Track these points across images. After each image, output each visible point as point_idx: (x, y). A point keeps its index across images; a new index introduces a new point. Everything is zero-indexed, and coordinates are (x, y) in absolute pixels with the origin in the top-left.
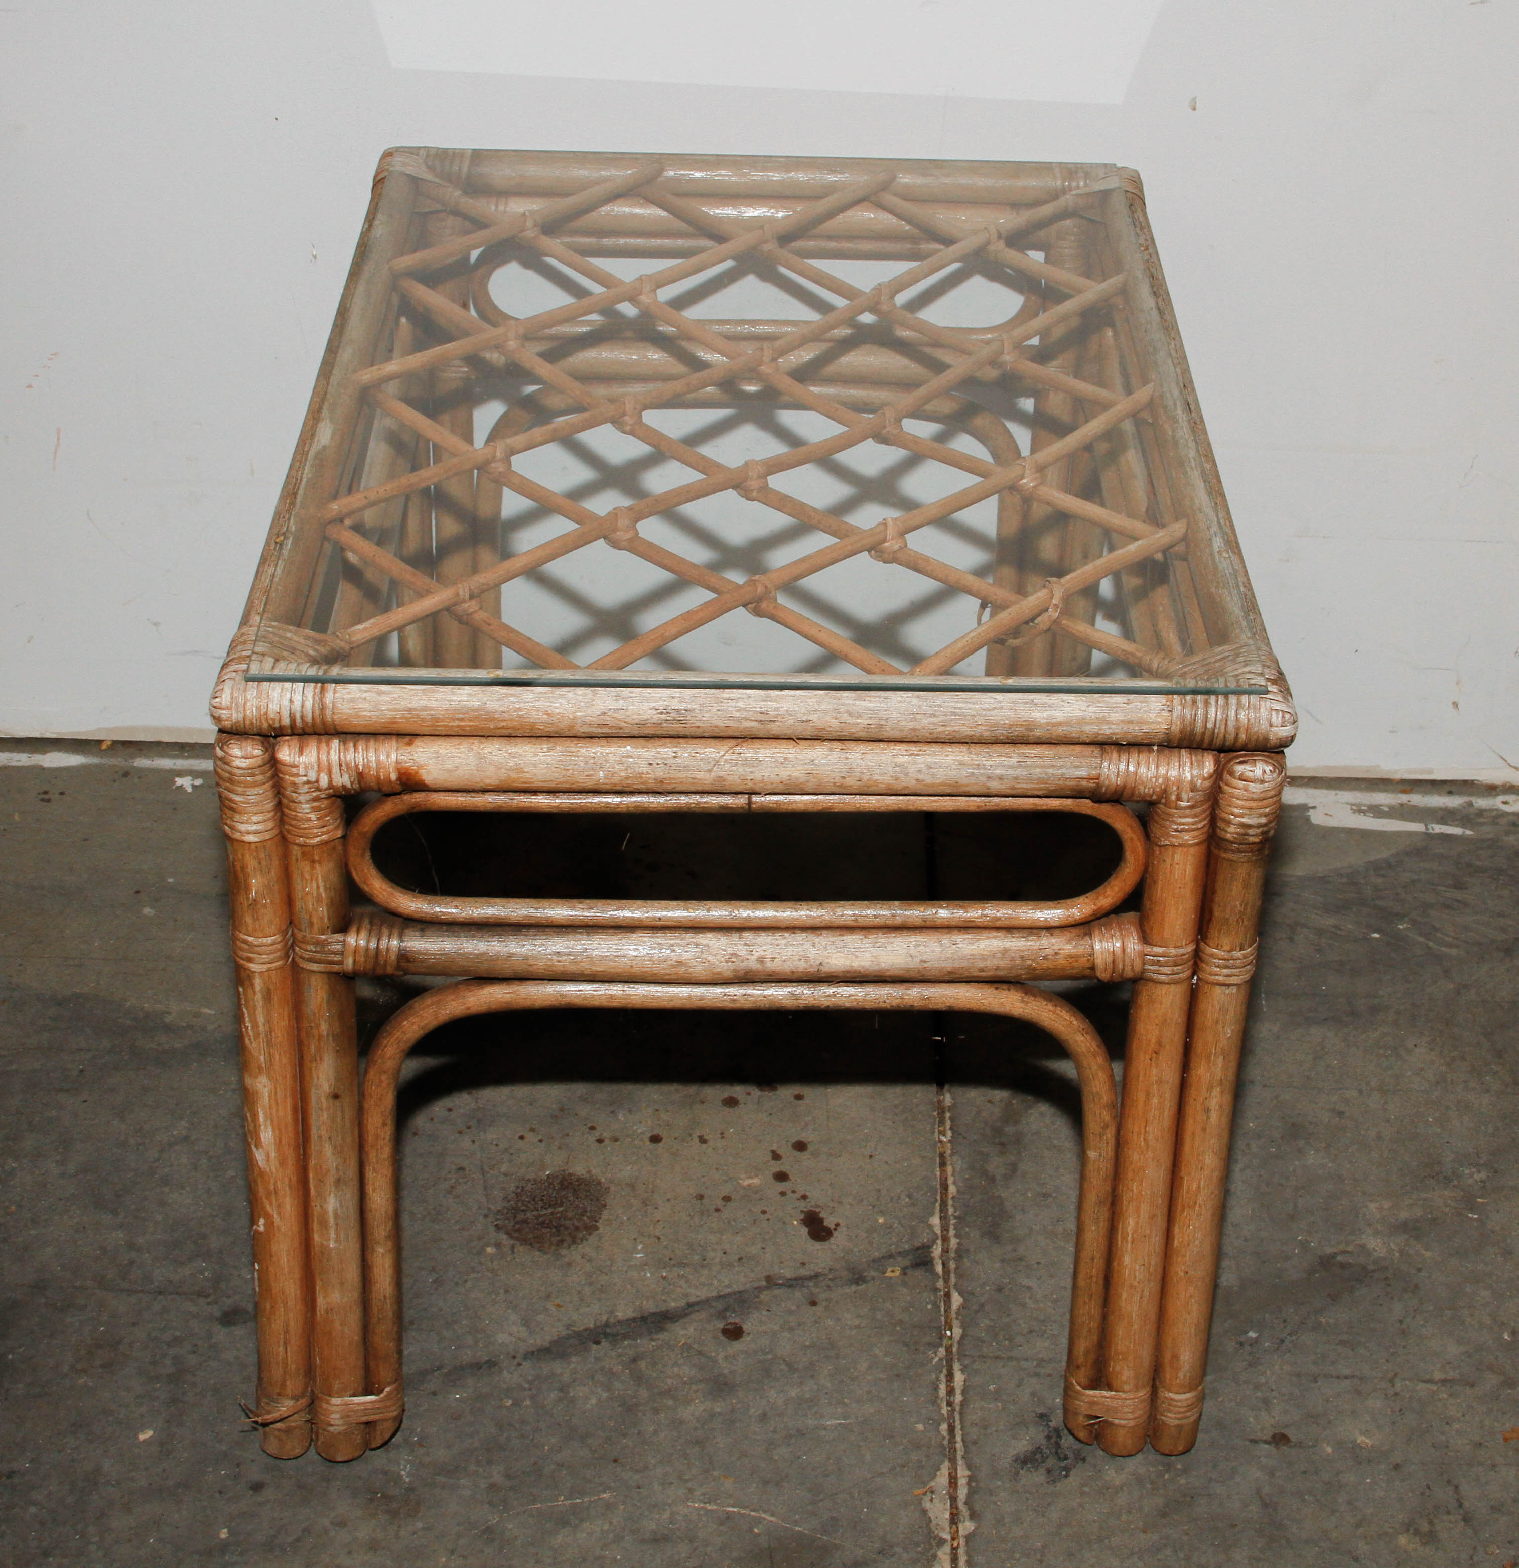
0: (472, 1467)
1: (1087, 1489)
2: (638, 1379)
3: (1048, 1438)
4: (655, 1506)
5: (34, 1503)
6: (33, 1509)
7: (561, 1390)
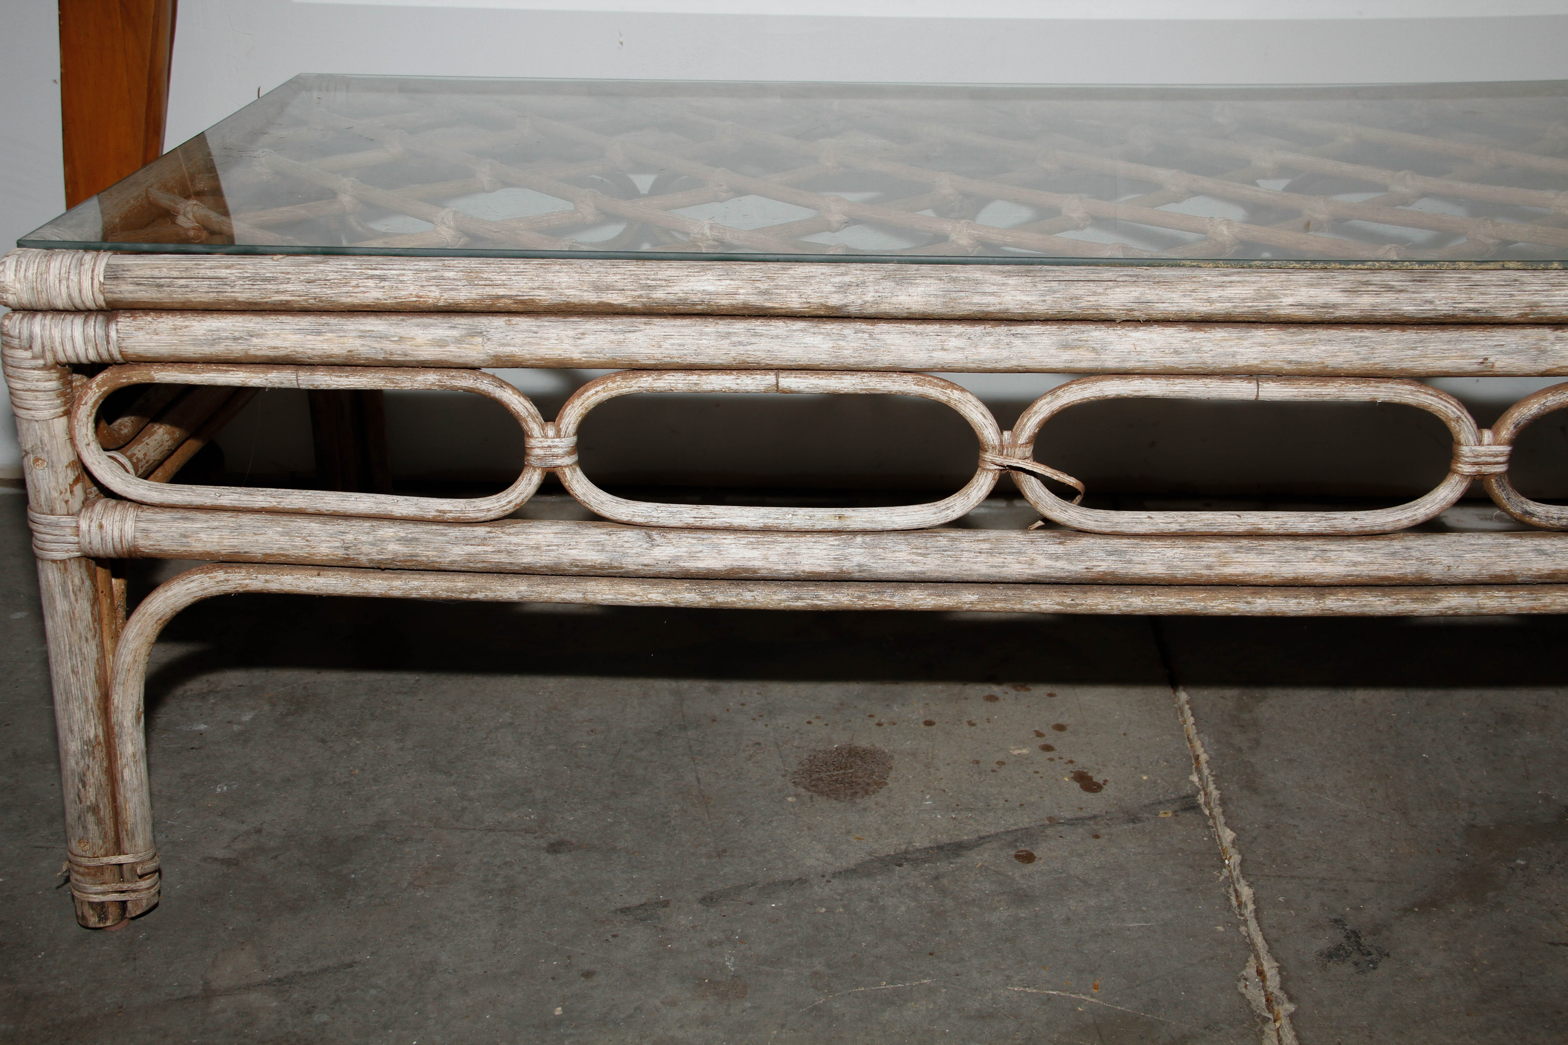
0: (794, 960)
1: (1398, 979)
2: (943, 892)
3: (1348, 937)
4: (976, 990)
5: (374, 987)
6: (373, 992)
7: (871, 900)
